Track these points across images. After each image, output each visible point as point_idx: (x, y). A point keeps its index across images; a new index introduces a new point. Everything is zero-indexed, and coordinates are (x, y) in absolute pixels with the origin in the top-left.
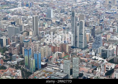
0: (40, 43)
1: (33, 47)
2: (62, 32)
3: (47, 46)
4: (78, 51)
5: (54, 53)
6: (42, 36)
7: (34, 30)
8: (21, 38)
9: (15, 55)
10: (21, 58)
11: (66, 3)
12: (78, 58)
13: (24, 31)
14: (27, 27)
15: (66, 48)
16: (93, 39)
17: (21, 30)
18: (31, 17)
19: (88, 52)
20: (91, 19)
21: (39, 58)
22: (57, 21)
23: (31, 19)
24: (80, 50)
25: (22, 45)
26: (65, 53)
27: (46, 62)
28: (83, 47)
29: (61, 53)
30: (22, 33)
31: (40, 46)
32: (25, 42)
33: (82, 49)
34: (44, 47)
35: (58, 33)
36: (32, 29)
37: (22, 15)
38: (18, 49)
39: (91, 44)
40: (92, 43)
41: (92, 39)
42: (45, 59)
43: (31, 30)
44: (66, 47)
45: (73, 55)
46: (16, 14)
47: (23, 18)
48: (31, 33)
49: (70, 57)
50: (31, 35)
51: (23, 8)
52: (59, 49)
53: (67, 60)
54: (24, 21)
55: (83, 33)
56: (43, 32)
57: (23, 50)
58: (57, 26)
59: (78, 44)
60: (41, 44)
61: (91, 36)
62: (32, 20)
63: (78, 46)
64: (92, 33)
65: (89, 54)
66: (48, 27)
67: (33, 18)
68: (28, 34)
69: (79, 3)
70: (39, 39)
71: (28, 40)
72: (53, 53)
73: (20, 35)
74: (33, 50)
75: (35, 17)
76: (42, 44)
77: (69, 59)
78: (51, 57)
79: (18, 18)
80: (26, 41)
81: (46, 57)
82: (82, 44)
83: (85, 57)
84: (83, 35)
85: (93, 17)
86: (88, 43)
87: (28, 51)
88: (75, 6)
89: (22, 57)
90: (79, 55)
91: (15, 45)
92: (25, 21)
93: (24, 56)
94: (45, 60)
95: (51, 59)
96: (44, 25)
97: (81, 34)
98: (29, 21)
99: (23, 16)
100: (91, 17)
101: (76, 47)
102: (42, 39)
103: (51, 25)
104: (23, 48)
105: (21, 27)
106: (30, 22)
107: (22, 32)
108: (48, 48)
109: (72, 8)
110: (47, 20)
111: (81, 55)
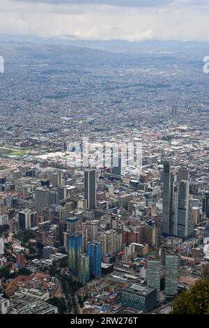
0: (99, 224)
1: (85, 233)
2: (142, 203)
3: (114, 231)
4: (175, 242)
5: (127, 245)
6: (102, 211)
7: (86, 197)
8: (60, 214)
9: (48, 247)
10: (60, 254)
11: (151, 145)
12: (177, 257)
13: (68, 200)
14: (72, 191)
15: (152, 237)
16: (205, 220)
17: (61, 197)
18: (82, 173)
19: (196, 246)
20: (200, 180)
21: (97, 255)
22: (132, 181)
23: (81, 176)
24: (181, 240)
25: (62, 228)
26: (150, 245)
27: (110, 263)
28: (186, 234)
29: (142, 245)
30: (63, 204)
31: (99, 230)
32: (69, 221)
33: (184, 239)
34: (108, 232)
35: (135, 205)
36: (82, 196)
37: (62, 169)
38: (54, 235)
39: (201, 229)
40: (204, 226)
41: (203, 220)
42: (109, 256)
43: (81, 198)
44: (151, 233)
45: (167, 249)
46: (50, 166)
47: (65, 174)
48: (80, 204)
49: (160, 254)
50: (81, 208)
51: (64, 154)
52: (137, 237)
53: (154, 259)
54: (66, 179)
55: (187, 207)
56: (106, 203)
57: (65, 238)
58: (132, 192)
59: (176, 228)
60: (101, 225)
61: (202, 213)
62: (83, 177)
63: (175, 233)
64: (204, 207)
65: (198, 249)
66: (115, 193)
67: (86, 173)
68: (75, 206)
69: (177, 146)
70: (97, 215)
71: (75, 218)
72: (125, 245)
73: (59, 208)
74: (85, 238)
75: (90, 172)
76: (103, 226)
77: (158, 258)
78: (121, 253)
79: (56, 174)
80: (71, 218)
81: (110, 252)
82: (184, 229)
83: (190, 256)
84: (185, 210)
85: (205, 175)
86: (196, 226)
87: (75, 239)
88: (168, 152)
89: (63, 252)
90: (177, 250)
91: (49, 228)
92: (69, 180)
93: (66, 250)
94: (108, 258)
95: (121, 256)
96: (107, 189)
97: (181, 208)
98: (77, 181)
99: (64, 171)
100: (202, 175)
101: (171, 235)
102: (102, 217)
103: (121, 189)
104: (65, 233)
105: (61, 191)
106: (80, 182)
107: (62, 201)
108: (115, 234)
109: (163, 156)
110: (112, 179)
111: (182, 250)
